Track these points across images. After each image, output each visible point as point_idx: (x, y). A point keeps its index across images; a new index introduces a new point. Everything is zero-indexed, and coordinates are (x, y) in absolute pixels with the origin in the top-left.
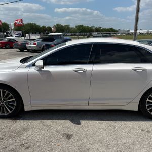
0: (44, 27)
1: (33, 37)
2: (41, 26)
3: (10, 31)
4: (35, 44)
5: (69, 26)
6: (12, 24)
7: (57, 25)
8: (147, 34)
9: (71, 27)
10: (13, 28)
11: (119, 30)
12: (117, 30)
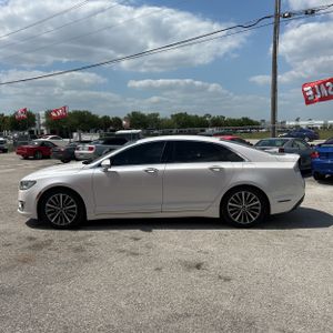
0: (106, 118)
1: (85, 137)
2: (100, 117)
3: (37, 127)
4: (91, 149)
5: (158, 115)
6: (42, 113)
7: (134, 113)
8: (324, 127)
9: (161, 117)
10: (43, 121)
11: (263, 121)
12: (259, 120)
